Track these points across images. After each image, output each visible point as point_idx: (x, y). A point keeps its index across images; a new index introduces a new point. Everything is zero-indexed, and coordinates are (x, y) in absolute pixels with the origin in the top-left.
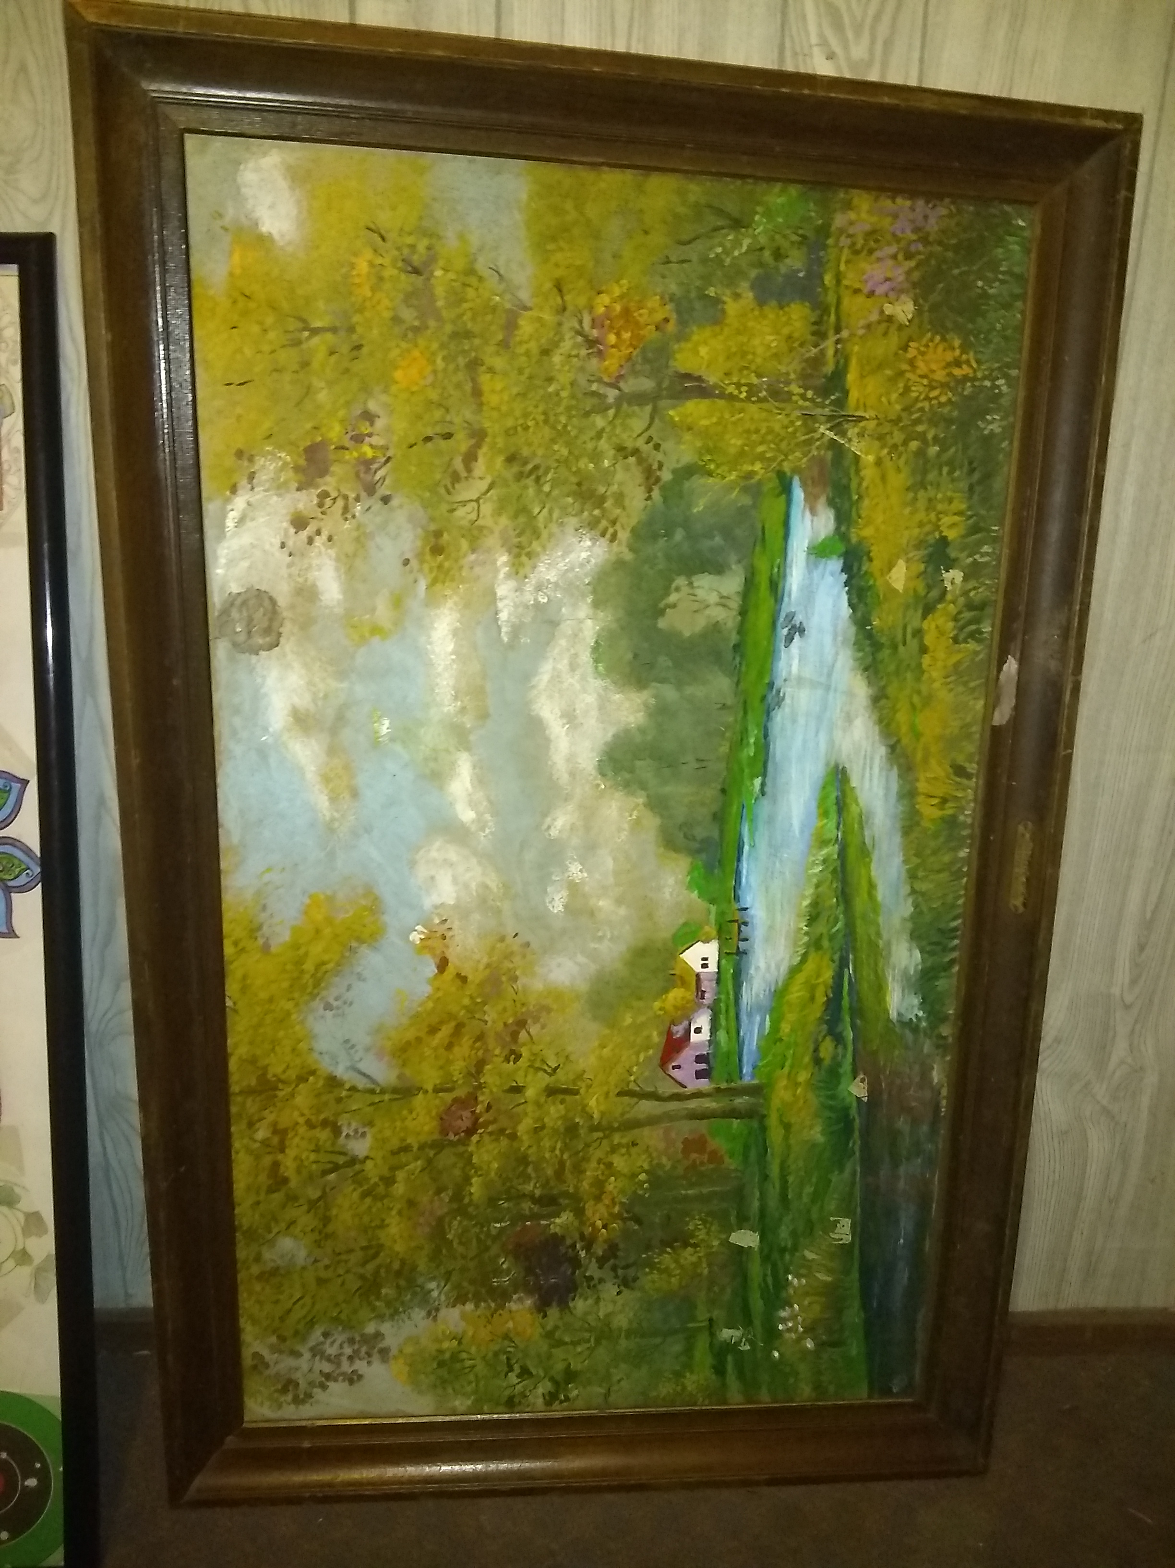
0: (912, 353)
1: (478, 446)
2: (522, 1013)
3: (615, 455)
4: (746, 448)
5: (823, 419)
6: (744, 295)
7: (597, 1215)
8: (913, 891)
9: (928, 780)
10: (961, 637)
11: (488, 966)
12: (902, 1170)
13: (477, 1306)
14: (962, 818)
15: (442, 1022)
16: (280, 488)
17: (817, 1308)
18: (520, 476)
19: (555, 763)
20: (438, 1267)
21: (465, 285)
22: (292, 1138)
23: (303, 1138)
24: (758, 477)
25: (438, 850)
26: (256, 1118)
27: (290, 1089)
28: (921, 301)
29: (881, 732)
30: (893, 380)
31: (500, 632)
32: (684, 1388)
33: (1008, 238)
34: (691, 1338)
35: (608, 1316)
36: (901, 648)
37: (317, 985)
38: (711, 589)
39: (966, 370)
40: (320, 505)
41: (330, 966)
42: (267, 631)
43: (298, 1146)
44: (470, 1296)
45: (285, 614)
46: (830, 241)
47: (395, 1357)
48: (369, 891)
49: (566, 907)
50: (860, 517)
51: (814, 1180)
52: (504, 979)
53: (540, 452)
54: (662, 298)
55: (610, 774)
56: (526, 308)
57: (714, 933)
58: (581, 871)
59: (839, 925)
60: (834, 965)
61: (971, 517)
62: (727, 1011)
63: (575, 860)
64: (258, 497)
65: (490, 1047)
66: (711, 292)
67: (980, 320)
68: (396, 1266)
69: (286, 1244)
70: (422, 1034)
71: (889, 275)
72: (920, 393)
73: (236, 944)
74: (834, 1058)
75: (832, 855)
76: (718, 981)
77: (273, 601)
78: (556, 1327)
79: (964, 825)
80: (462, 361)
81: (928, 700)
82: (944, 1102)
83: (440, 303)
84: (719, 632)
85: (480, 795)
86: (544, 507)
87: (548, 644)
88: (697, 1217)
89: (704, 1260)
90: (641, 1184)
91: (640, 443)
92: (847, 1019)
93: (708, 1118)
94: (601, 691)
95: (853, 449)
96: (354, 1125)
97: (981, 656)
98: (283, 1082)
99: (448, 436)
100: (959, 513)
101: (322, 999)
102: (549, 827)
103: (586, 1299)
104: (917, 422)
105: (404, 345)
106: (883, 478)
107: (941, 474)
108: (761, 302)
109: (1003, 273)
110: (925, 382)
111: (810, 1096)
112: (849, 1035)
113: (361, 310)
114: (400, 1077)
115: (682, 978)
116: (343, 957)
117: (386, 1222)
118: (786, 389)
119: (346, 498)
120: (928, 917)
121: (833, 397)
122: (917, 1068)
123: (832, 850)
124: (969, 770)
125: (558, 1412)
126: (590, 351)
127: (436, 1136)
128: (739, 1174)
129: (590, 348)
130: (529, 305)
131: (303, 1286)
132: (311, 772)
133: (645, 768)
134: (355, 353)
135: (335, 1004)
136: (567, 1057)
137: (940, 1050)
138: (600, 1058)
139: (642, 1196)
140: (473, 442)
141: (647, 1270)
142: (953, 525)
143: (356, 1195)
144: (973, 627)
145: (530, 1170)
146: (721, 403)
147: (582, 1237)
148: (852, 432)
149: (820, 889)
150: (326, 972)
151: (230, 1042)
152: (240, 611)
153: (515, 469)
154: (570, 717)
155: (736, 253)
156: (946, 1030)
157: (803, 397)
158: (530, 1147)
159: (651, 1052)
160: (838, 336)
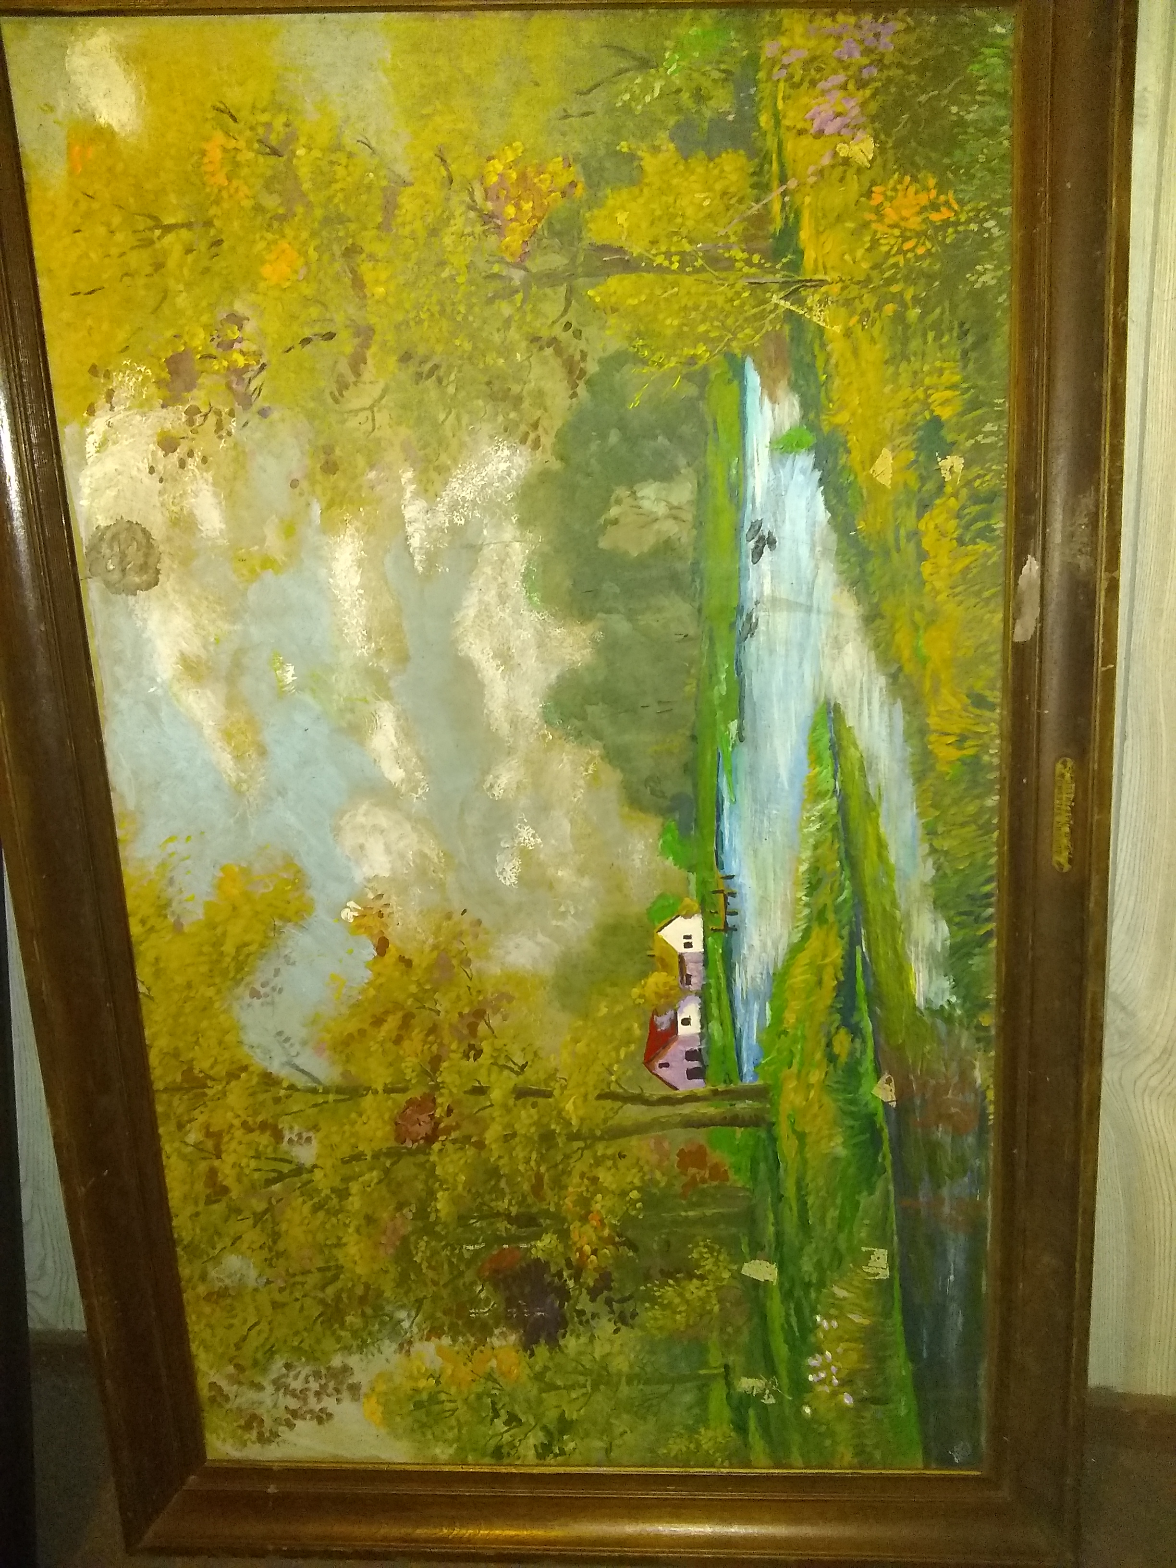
0: (877, 199)
1: (366, 345)
2: (479, 1002)
3: (527, 347)
4: (685, 329)
5: (776, 287)
6: (664, 148)
7: (585, 1239)
8: (933, 851)
9: (940, 715)
10: (967, 538)
11: (435, 947)
12: (945, 1192)
13: (454, 1340)
14: (986, 758)
15: (387, 1013)
16: (143, 406)
17: (854, 1356)
18: (419, 377)
19: (492, 712)
20: (406, 1293)
21: (332, 163)
22: (228, 1142)
23: (240, 1143)
24: (701, 363)
25: (365, 815)
26: (186, 1118)
27: (220, 1087)
28: (882, 137)
29: (878, 659)
30: (856, 233)
31: (413, 561)
32: (698, 1446)
33: (984, 50)
34: (704, 1386)
35: (605, 1356)
36: (895, 555)
37: (239, 969)
38: (658, 500)
39: (945, 214)
40: (191, 422)
41: (253, 948)
42: (143, 568)
43: (235, 1151)
44: (446, 1328)
45: (162, 548)
46: (761, 75)
47: (366, 1395)
48: (289, 862)
49: (519, 878)
50: (830, 401)
51: (839, 1201)
52: (455, 962)
53: (439, 348)
54: (565, 159)
55: (557, 722)
56: (405, 184)
57: (696, 906)
58: (533, 836)
59: (846, 894)
60: (843, 942)
61: (968, 389)
62: (719, 999)
63: (526, 824)
64: (118, 417)
65: (446, 1041)
66: (624, 147)
67: (958, 153)
68: (360, 1291)
69: (233, 1261)
70: (366, 1026)
71: (839, 109)
72: (892, 247)
73: (143, 922)
74: (851, 1054)
75: (830, 810)
76: (706, 963)
77: (146, 533)
78: (546, 1368)
79: (990, 767)
80: (337, 249)
81: (933, 618)
82: (991, 1109)
83: (306, 186)
84: (673, 550)
85: (407, 751)
86: (450, 412)
87: (470, 572)
88: (702, 1244)
89: (713, 1294)
90: (633, 1202)
91: (558, 331)
92: (864, 1006)
93: (705, 1125)
94: (539, 626)
95: (815, 319)
96: (296, 1129)
97: (994, 559)
98: (213, 1079)
99: (330, 336)
100: (953, 387)
101: (248, 984)
102: (492, 786)
103: (578, 1336)
104: (889, 282)
105: (270, 236)
106: (855, 352)
107: (925, 342)
108: (685, 154)
109: (982, 93)
110: (897, 232)
111: (827, 1100)
112: (868, 1026)
113: (217, 202)
114: (345, 1074)
115: (662, 960)
116: (267, 937)
117: (344, 1240)
118: (727, 255)
119: (219, 413)
120: (954, 882)
121: (784, 260)
122: (954, 1065)
123: (830, 804)
124: (991, 699)
125: (552, 1468)
126: (486, 227)
127: (392, 1143)
128: (748, 1194)
129: (485, 224)
130: (408, 180)
131: (257, 1309)
132: (209, 728)
133: (596, 712)
134: (214, 250)
135: (263, 991)
136: (535, 1054)
137: (981, 1045)
138: (574, 1054)
139: (635, 1218)
140: (357, 341)
141: (647, 1305)
142: (945, 403)
143: (306, 1209)
144: (980, 524)
145: (503, 1184)
146: (649, 277)
147: (569, 1264)
148: (812, 299)
149: (819, 851)
150: (248, 955)
151: (147, 1033)
152: (111, 548)
153: (412, 369)
154: (504, 657)
155: (648, 99)
156: (987, 1019)
157: (748, 262)
158: (500, 1157)
159: (633, 1047)
160: (784, 187)
